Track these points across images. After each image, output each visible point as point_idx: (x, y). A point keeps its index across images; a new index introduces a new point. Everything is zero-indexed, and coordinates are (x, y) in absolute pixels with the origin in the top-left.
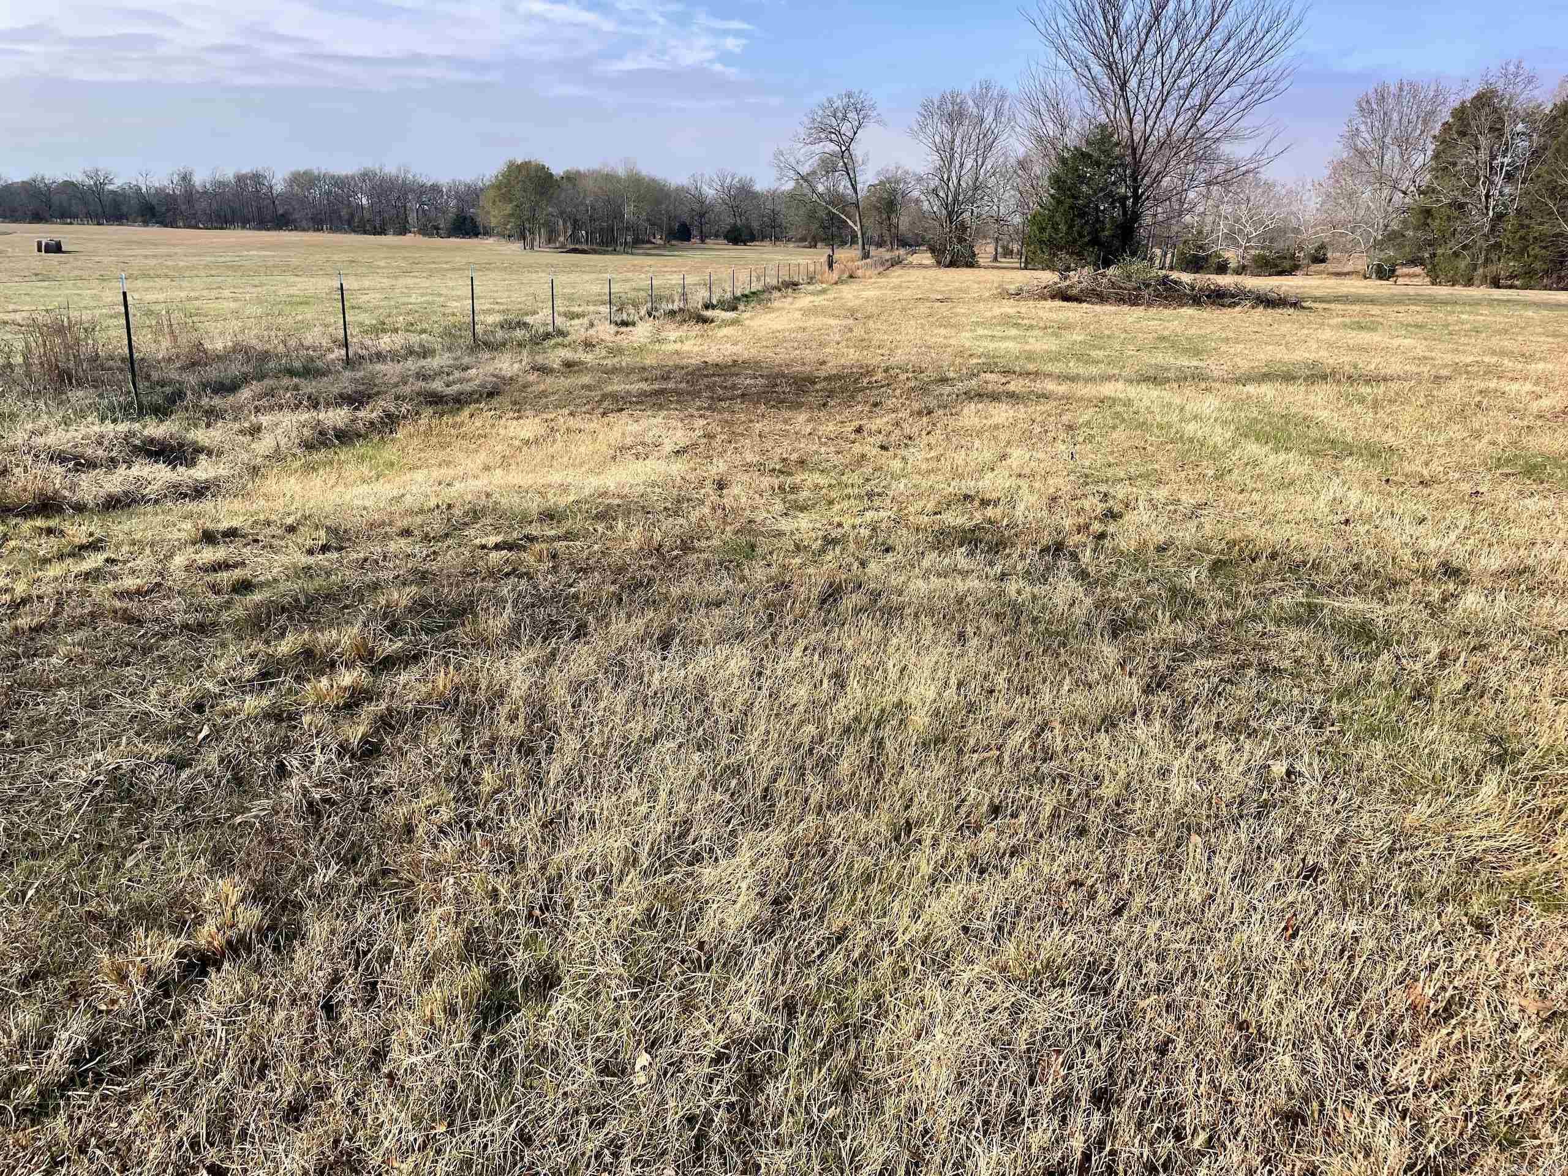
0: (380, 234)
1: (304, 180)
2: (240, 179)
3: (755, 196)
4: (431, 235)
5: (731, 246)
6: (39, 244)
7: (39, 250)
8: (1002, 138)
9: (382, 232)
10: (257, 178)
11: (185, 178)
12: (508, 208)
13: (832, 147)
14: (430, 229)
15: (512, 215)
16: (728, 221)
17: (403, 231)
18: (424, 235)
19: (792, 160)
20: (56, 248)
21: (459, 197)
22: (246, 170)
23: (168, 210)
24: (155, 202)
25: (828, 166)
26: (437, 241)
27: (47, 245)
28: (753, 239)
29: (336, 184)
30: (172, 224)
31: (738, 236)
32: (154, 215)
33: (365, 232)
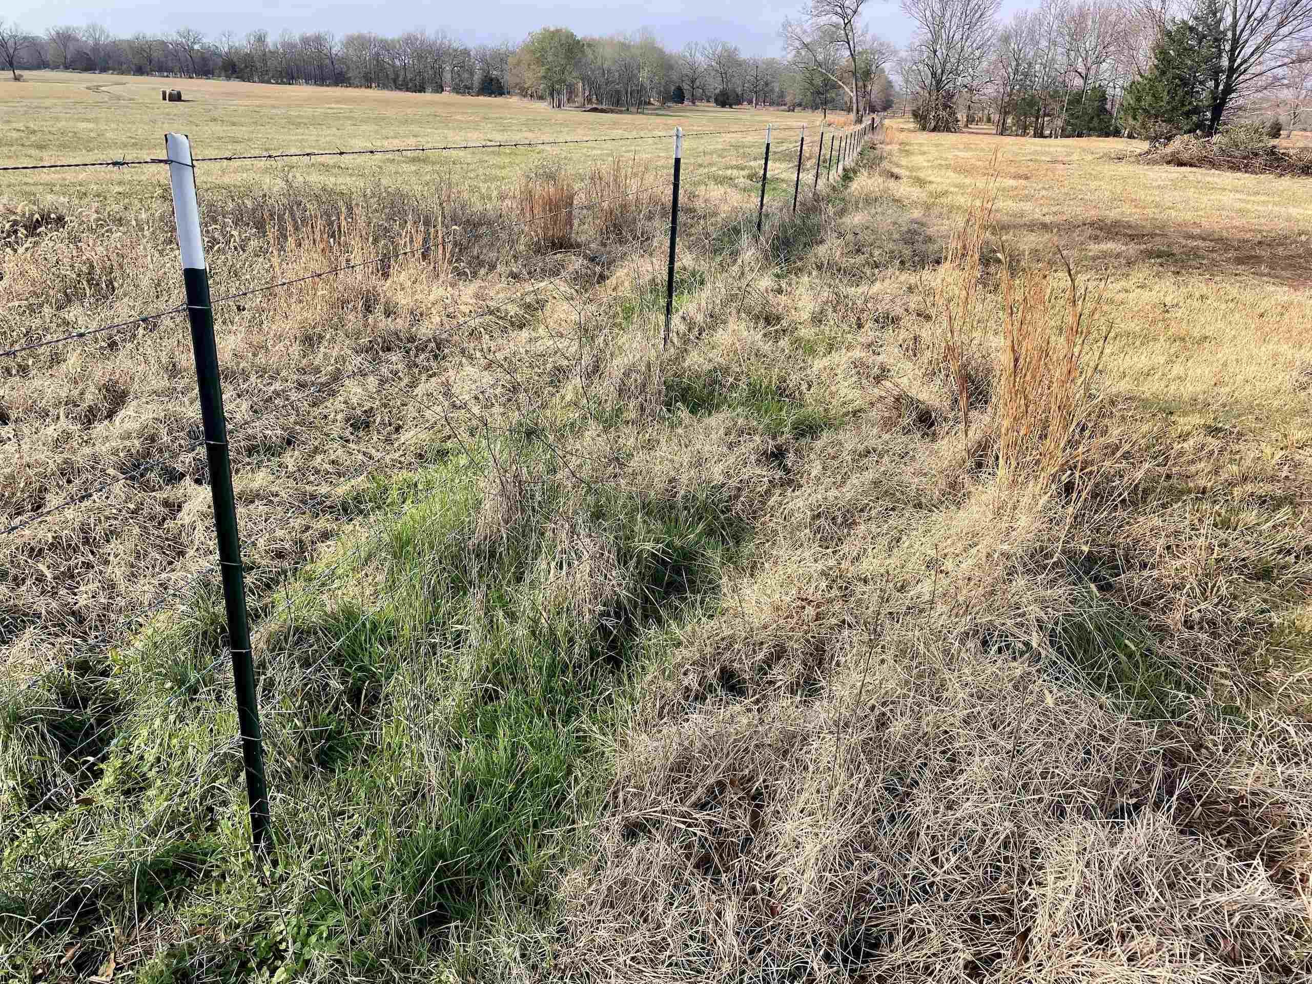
0: (420, 91)
1: (359, 42)
2: (305, 41)
3: (740, 64)
4: (463, 94)
5: (719, 109)
6: (164, 93)
7: (164, 99)
8: (988, 14)
9: (422, 89)
10: (318, 40)
11: (261, 39)
12: (542, 71)
13: (835, 19)
14: (462, 89)
15: (545, 77)
16: (715, 86)
17: (440, 89)
18: (458, 93)
19: (798, 30)
20: (176, 97)
21: (483, 60)
22: (310, 32)
23: (246, 67)
24: (235, 59)
25: (830, 36)
26: (468, 99)
27: (170, 94)
28: (739, 103)
29: (384, 48)
30: (249, 79)
31: (726, 100)
32: (234, 71)
33: (408, 90)
